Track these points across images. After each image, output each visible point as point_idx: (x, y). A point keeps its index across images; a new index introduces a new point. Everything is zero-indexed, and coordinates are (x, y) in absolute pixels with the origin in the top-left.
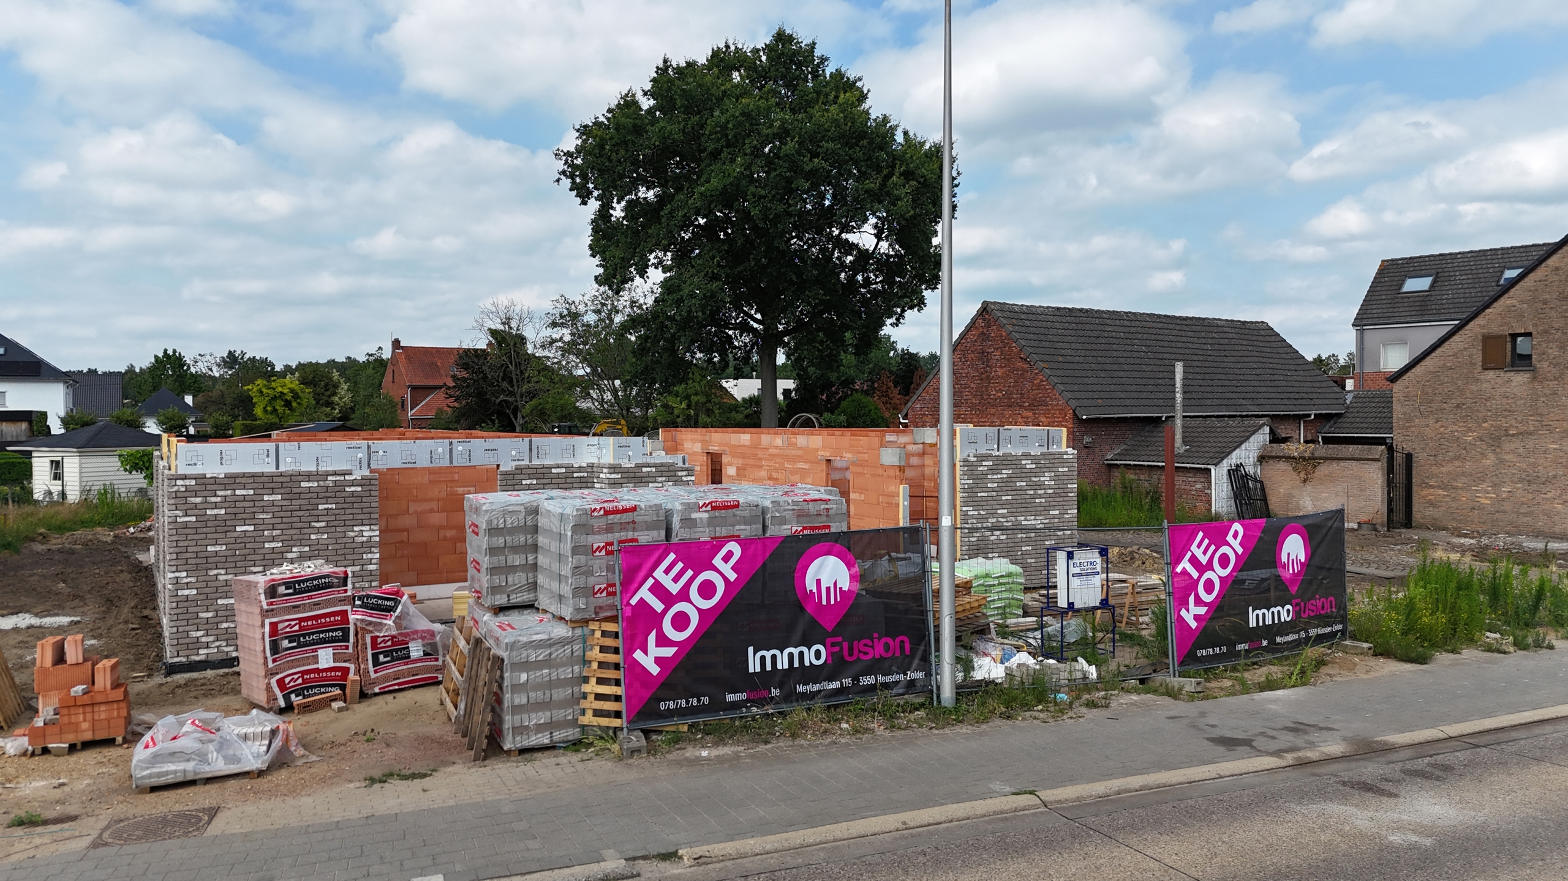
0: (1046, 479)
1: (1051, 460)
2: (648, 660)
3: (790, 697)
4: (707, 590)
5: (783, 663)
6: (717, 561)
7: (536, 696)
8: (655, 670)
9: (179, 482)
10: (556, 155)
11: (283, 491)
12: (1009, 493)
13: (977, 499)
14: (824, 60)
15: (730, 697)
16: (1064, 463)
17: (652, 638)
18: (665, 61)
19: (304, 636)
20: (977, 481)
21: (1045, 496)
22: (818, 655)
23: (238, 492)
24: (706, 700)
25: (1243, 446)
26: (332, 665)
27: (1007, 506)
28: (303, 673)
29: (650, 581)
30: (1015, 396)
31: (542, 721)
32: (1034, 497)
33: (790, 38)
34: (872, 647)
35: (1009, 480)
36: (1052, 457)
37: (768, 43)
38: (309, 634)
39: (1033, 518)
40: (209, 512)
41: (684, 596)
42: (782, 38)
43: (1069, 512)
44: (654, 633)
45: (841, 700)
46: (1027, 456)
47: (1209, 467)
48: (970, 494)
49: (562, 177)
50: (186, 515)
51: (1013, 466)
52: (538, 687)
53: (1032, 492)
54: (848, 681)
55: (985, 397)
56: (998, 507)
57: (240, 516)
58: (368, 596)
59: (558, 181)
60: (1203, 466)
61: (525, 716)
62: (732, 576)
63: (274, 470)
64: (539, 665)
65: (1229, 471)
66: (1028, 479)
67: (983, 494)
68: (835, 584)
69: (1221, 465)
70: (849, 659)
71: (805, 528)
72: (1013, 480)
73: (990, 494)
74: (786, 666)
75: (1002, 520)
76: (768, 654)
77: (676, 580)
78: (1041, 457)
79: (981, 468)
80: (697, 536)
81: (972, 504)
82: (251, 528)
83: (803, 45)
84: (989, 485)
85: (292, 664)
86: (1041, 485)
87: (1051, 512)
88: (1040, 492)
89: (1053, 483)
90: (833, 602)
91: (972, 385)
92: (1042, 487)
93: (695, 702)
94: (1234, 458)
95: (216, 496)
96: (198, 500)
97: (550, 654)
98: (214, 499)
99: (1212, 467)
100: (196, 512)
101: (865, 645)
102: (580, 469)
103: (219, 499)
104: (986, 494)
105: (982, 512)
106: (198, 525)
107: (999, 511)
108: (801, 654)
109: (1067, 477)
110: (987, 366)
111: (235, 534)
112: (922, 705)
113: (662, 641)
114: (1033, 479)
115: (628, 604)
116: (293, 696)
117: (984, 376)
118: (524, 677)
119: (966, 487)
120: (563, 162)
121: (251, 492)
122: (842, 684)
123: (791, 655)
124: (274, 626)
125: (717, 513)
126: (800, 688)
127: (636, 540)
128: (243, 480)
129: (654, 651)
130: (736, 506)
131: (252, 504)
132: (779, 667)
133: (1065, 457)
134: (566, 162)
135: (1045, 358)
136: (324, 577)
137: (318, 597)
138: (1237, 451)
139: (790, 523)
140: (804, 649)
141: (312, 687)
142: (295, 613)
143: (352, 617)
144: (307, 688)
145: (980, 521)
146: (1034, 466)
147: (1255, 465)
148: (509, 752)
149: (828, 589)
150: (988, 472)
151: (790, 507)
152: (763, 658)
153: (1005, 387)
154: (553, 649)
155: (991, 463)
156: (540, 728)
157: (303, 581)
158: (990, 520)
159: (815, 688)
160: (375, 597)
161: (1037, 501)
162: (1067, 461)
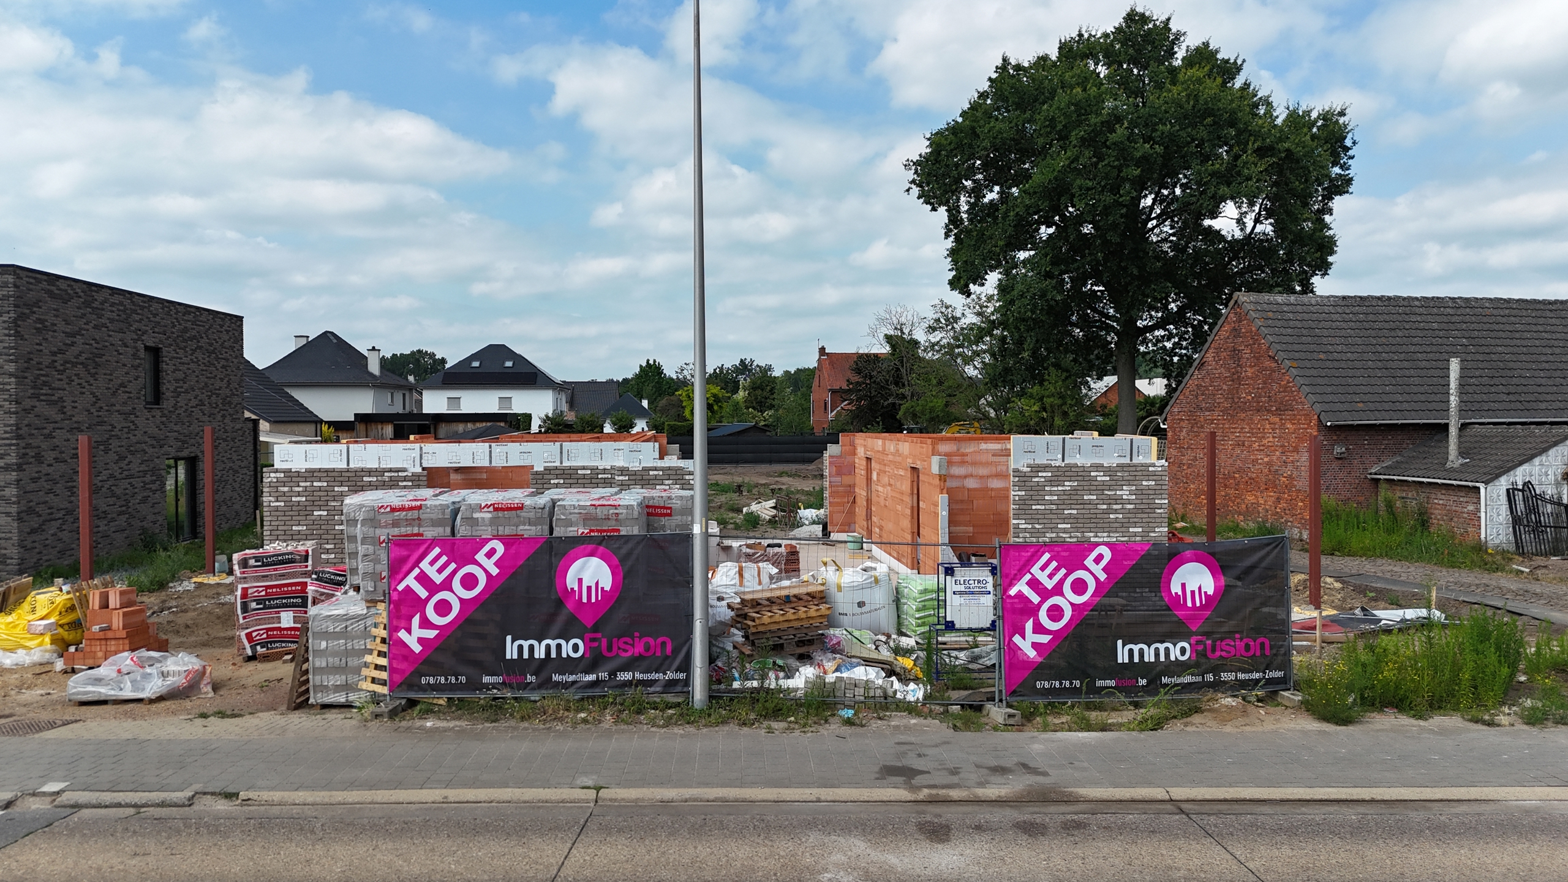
0: (1125, 493)
1: (1132, 472)
2: (413, 638)
3: (546, 683)
4: (469, 582)
5: (540, 653)
6: (480, 557)
7: (334, 661)
8: (417, 648)
9: (272, 475)
10: (906, 166)
11: (349, 484)
12: (1073, 506)
13: (1030, 512)
14: (1178, 36)
15: (486, 679)
16: (1149, 476)
17: (416, 621)
18: (1005, 60)
19: (269, 600)
20: (1031, 493)
21: (1123, 511)
22: (576, 648)
23: (315, 484)
24: (463, 679)
25: (1537, 461)
26: (292, 625)
27: (1071, 521)
28: (268, 630)
29: (416, 571)
30: (1263, 399)
31: (338, 683)
32: (1108, 512)
33: (1144, 19)
34: (633, 646)
35: (1072, 492)
36: (1134, 469)
37: (1117, 26)
38: (274, 599)
39: (1105, 534)
40: (294, 499)
41: (447, 585)
42: (1135, 18)
43: (1157, 530)
44: (418, 616)
45: (597, 692)
46: (1098, 467)
47: (1477, 484)
48: (1022, 507)
49: (913, 186)
50: (277, 501)
51: (1080, 478)
52: (335, 654)
53: (1105, 507)
54: (603, 675)
55: (1236, 400)
56: (1058, 521)
57: (316, 503)
58: (323, 572)
59: (908, 190)
60: (1470, 484)
61: (325, 677)
62: (495, 571)
63: (345, 466)
64: (335, 636)
65: (1508, 490)
66: (1099, 492)
67: (1039, 507)
68: (597, 584)
69: (1496, 483)
70: (609, 655)
71: (592, 531)
72: (1079, 492)
73: (1047, 507)
74: (543, 656)
75: (1064, 535)
76: (526, 644)
77: (440, 571)
78: (1118, 469)
79: (1036, 479)
80: (479, 533)
81: (1024, 516)
82: (325, 513)
83: (1158, 23)
84: (1047, 498)
85: (259, 622)
86: (1118, 500)
87: (1131, 530)
88: (1115, 507)
89: (1134, 497)
90: (593, 600)
91: (1225, 387)
92: (1118, 502)
93: (453, 681)
94: (1519, 476)
95: (299, 486)
96: (286, 489)
97: (346, 627)
98: (297, 489)
99: (1482, 486)
100: (284, 498)
101: (626, 643)
102: (605, 471)
103: (300, 489)
104: (1043, 507)
105: (1037, 526)
106: (286, 509)
107: (1059, 526)
108: (559, 646)
109: (1156, 492)
110: (1238, 365)
111: (313, 518)
112: (678, 705)
113: (426, 624)
114: (1106, 492)
115: (395, 589)
116: (258, 648)
117: (1236, 376)
118: (324, 644)
119: (1017, 498)
120: (913, 171)
121: (325, 484)
122: (598, 677)
123: (548, 647)
124: (245, 590)
125: (500, 514)
126: (556, 678)
127: (422, 535)
128: (319, 474)
129: (417, 632)
130: (521, 508)
131: (326, 493)
132: (536, 656)
133: (1151, 469)
134: (916, 172)
135: (1291, 355)
136: (288, 554)
137: (282, 569)
138: (1526, 467)
139: (577, 525)
140: (563, 642)
141: (275, 642)
142: (263, 581)
143: (310, 588)
144: (271, 643)
145: (1034, 535)
146: (1108, 478)
147: (1557, 484)
148: (313, 706)
149: (589, 588)
150: (1046, 484)
151: (576, 511)
152: (520, 647)
153: (1254, 389)
154: (349, 623)
155: (1050, 474)
156: (337, 689)
157: (270, 557)
158: (1048, 535)
159: (572, 678)
160: (329, 573)
161: (1112, 516)
162: (1154, 474)
